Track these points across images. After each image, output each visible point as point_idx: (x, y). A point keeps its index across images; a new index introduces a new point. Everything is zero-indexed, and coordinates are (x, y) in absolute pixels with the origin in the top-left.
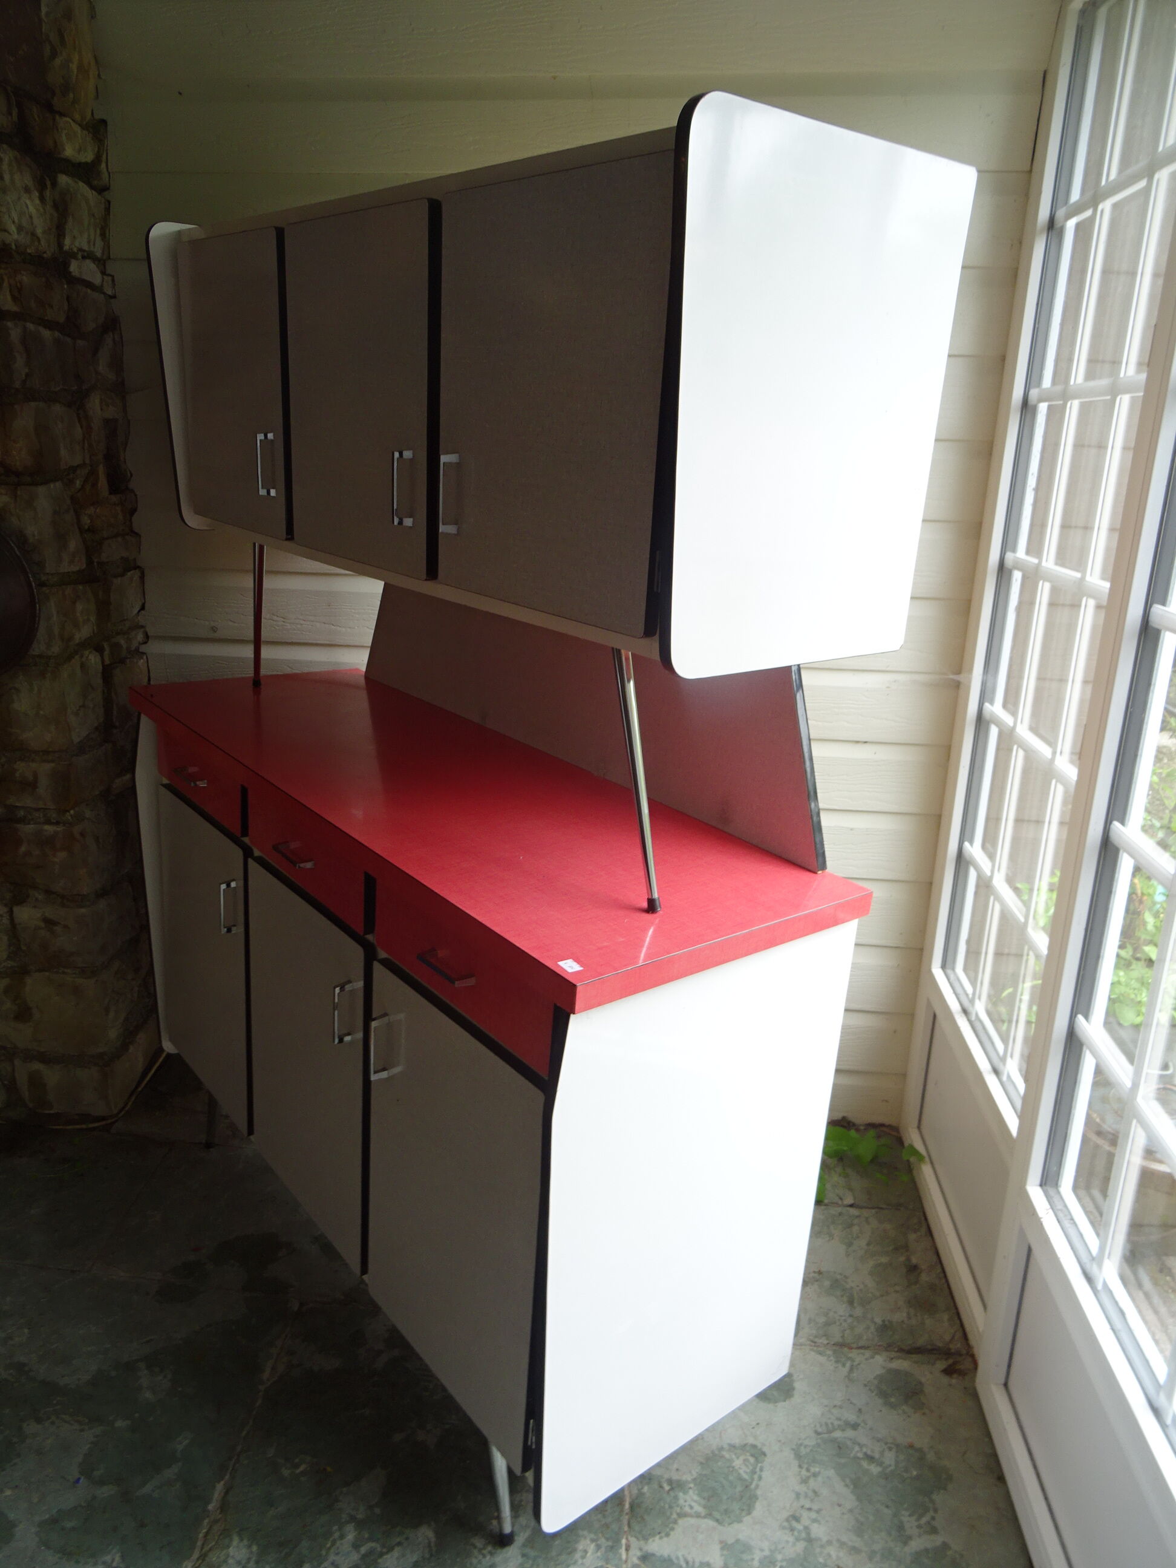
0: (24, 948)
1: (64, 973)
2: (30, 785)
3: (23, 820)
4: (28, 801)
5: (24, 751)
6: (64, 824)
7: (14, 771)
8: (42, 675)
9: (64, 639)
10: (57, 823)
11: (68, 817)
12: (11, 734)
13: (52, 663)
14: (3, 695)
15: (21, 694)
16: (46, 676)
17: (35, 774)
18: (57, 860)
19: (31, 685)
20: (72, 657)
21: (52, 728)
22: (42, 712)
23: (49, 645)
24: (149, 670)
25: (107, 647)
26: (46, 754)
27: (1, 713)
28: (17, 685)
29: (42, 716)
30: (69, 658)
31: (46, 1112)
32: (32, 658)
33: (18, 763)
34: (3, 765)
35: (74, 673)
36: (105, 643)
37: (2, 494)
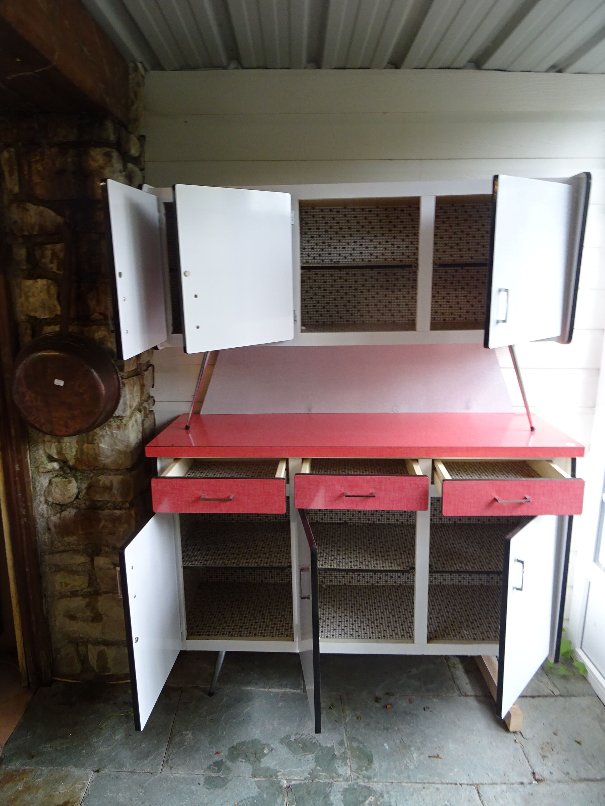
0: (98, 580)
2: (108, 489)
4: (106, 497)
5: (105, 470)
6: (125, 509)
7: (98, 481)
8: (119, 427)
9: (131, 407)
10: (121, 509)
11: (127, 505)
12: (99, 460)
13: (124, 421)
14: (96, 439)
15: (106, 439)
16: (121, 428)
17: (111, 482)
18: (122, 530)
19: (112, 433)
20: (132, 416)
21: (122, 456)
22: (117, 448)
23: (124, 411)
24: (155, 420)
25: (142, 410)
26: (117, 471)
27: (94, 449)
28: (104, 434)
29: (117, 450)
30: (131, 417)
31: (107, 674)
32: (114, 419)
33: (100, 476)
34: (92, 478)
35: (133, 425)
36: (141, 407)
37: (103, 330)
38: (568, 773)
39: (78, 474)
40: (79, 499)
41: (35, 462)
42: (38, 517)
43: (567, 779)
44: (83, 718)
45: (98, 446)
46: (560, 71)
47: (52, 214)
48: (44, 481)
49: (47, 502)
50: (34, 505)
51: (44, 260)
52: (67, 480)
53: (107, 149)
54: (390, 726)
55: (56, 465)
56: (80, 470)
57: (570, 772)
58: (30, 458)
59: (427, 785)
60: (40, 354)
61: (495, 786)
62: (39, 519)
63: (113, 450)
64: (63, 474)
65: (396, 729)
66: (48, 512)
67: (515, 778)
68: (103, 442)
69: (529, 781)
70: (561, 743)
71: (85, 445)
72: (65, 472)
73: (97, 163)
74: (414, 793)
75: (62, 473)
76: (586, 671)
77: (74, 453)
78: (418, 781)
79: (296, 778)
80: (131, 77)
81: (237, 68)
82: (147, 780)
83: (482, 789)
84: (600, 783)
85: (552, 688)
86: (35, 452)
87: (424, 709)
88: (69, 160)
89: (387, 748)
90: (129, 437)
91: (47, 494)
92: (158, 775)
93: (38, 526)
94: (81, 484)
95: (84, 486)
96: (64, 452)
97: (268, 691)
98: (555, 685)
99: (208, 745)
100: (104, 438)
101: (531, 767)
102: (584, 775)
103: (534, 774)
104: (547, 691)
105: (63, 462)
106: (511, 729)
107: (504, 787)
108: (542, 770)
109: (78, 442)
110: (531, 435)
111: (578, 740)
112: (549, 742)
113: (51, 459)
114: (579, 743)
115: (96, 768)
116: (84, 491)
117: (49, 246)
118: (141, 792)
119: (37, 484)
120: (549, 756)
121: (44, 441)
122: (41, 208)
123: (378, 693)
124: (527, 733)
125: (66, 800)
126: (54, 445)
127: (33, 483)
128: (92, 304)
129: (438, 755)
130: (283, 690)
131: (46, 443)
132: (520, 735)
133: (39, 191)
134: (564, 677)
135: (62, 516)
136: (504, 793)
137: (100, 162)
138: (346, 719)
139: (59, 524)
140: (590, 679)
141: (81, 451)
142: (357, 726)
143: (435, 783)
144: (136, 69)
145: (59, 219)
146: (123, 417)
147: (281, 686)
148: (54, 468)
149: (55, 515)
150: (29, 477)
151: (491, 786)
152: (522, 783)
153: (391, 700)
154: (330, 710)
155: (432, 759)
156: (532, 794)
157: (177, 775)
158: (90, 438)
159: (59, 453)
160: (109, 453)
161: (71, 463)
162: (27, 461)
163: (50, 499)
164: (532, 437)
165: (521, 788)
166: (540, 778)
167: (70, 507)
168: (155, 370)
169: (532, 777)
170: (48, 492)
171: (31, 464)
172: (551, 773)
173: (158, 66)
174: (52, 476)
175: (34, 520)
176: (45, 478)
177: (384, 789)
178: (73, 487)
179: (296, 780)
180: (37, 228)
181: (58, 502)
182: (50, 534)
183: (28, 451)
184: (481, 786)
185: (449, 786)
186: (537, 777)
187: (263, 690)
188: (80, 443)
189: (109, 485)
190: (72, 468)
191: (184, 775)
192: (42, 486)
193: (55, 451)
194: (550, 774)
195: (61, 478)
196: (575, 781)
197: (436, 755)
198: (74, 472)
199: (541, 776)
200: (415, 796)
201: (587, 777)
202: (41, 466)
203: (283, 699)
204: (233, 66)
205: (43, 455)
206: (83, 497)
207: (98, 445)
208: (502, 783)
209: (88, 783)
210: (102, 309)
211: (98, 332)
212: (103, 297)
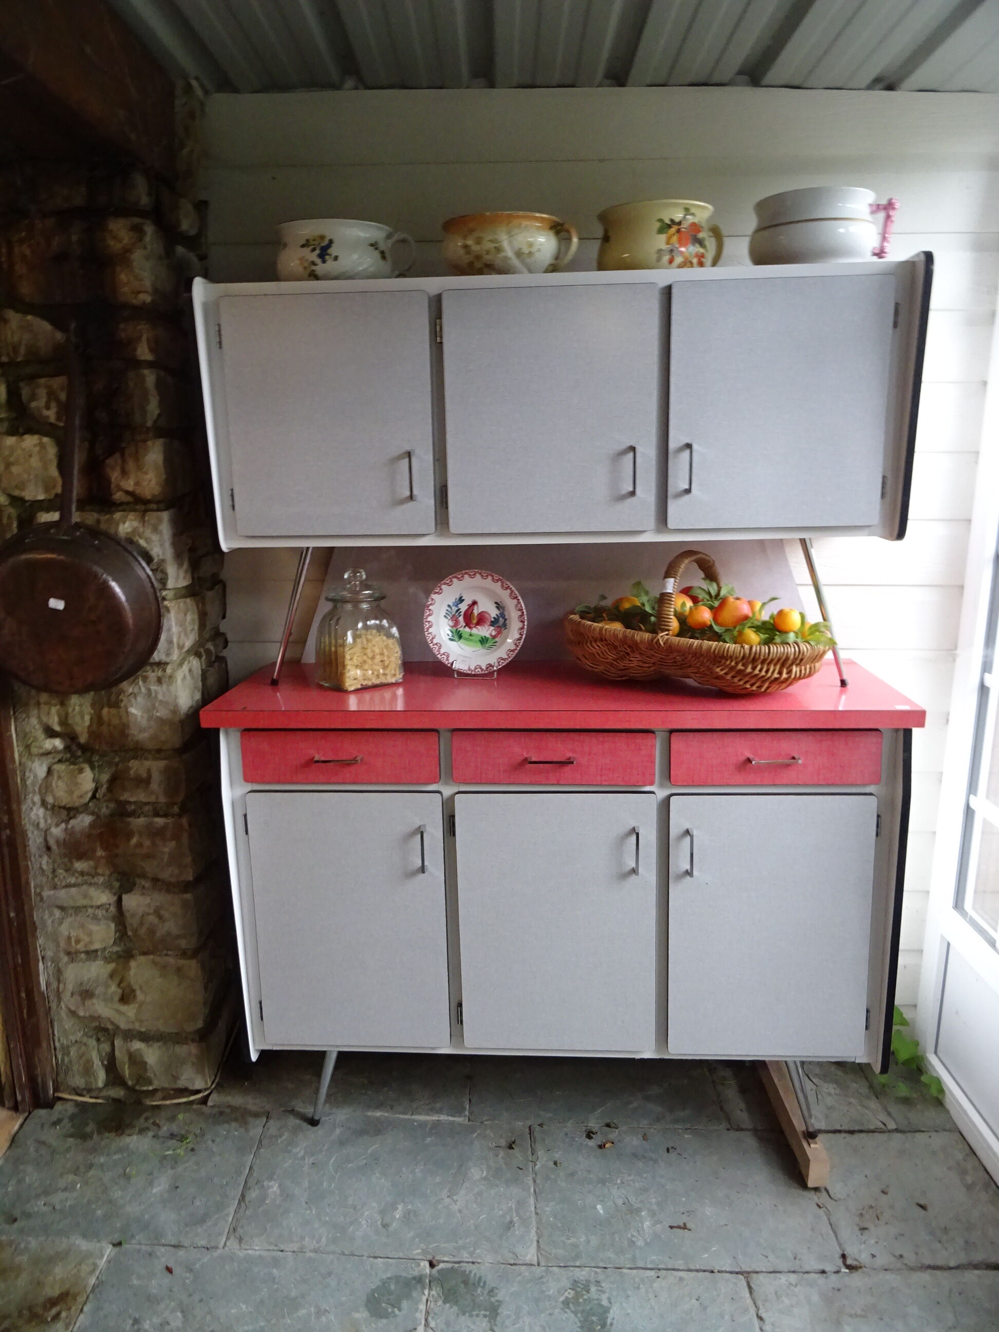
0: (130, 933)
1: (167, 955)
2: (144, 782)
3: (132, 814)
4: (140, 796)
5: (138, 751)
6: (173, 816)
7: (128, 769)
8: (159, 681)
9: (181, 647)
10: (165, 815)
11: (176, 809)
12: (128, 735)
13: (169, 670)
14: (122, 701)
15: (139, 699)
16: (163, 681)
17: (149, 771)
18: (167, 850)
19: (149, 690)
20: (183, 663)
21: (167, 728)
22: (158, 714)
23: (168, 654)
24: (227, 673)
25: (203, 653)
26: (158, 753)
27: (120, 718)
28: (136, 690)
29: (157, 717)
30: (181, 664)
31: (145, 1088)
32: (152, 667)
33: (132, 761)
34: (117, 765)
35: (185, 677)
36: (202, 650)
37: (131, 520)
38: (901, 1256)
39: (96, 758)
40: (98, 799)
41: (25, 737)
42: (30, 829)
43: (899, 1265)
44: (102, 1160)
45: (127, 712)
46: (890, 88)
47: (46, 326)
48: (39, 769)
49: (44, 803)
50: (24, 808)
51: (34, 405)
52: (76, 767)
53: (136, 220)
54: (608, 1176)
55: (58, 743)
56: (98, 751)
57: (905, 1255)
58: (16, 730)
59: (663, 1273)
60: (24, 557)
61: (778, 1275)
62: (33, 833)
63: (150, 718)
64: (70, 758)
65: (619, 1181)
66: (46, 821)
67: (814, 1264)
68: (134, 705)
69: (835, 1269)
70: (892, 1207)
71: (105, 711)
72: (73, 755)
73: (121, 242)
74: (641, 1286)
75: (68, 755)
76: (941, 1091)
77: (87, 723)
78: (649, 1266)
79: (446, 1259)
80: (178, 102)
81: (356, 88)
82: (199, 1260)
83: (756, 1280)
84: (954, 1271)
85: (883, 1117)
86: (24, 720)
87: (668, 1151)
88: (74, 238)
89: (601, 1212)
90: (176, 698)
91: (44, 791)
92: (219, 1252)
93: (30, 843)
94: (99, 775)
95: (105, 777)
96: (70, 722)
97: (409, 1119)
98: (889, 1114)
99: (304, 1204)
100: (135, 698)
101: (840, 1245)
102: (928, 1261)
103: (844, 1256)
104: (875, 1124)
105: (70, 737)
106: (810, 1184)
107: (793, 1278)
108: (858, 1251)
109: (93, 705)
110: (841, 693)
111: (922, 1202)
112: (873, 1205)
113: (50, 733)
114: (923, 1207)
115: (116, 1238)
116: (105, 786)
117: (42, 381)
118: (188, 1278)
119: (27, 774)
120: (872, 1228)
121: (38, 704)
122: (29, 317)
123: (593, 1124)
124: (837, 1189)
125: (63, 1290)
126: (54, 710)
127: (21, 771)
128: (115, 475)
129: (685, 1224)
130: (435, 1118)
131: (42, 706)
132: (824, 1194)
133: (26, 289)
134: (906, 1101)
135: (70, 826)
136: (792, 1288)
137: (126, 241)
138: (535, 1165)
139: (65, 840)
140: (948, 1105)
141: (98, 719)
142: (553, 1176)
143: (678, 1270)
144: (189, 89)
145: (59, 336)
146: (166, 664)
147: (433, 1111)
148: (55, 747)
149: (57, 825)
150: (14, 762)
151: (770, 1275)
152: (823, 1272)
153: (613, 1135)
154: (511, 1151)
155: (674, 1230)
156: (839, 1290)
157: (250, 1252)
158: (113, 698)
159: (64, 722)
160: (144, 723)
161: (83, 739)
162: (11, 736)
163: (50, 800)
164: (844, 697)
165: (821, 1279)
166: (855, 1263)
167: (82, 812)
168: (228, 590)
169: (840, 1262)
170: (47, 787)
171: (17, 741)
172: (873, 1256)
173: (226, 84)
174: (53, 761)
175: (24, 833)
176: (41, 765)
177: (592, 1279)
178: (87, 780)
179: (447, 1262)
180: (23, 350)
181: (63, 804)
182: (49, 857)
183: (13, 720)
184: (754, 1275)
185: (701, 1274)
186: (849, 1262)
187: (402, 1116)
188: (97, 706)
189: (144, 775)
190: (84, 748)
191: (262, 1253)
192: (35, 776)
193: (56, 719)
194: (871, 1256)
195: (68, 763)
196: (912, 1269)
197: (682, 1225)
198: (88, 754)
199: (856, 1260)
200: (643, 1290)
201: (932, 1263)
202: (34, 744)
203: (433, 1131)
204: (350, 83)
205: (37, 727)
206: (104, 795)
207: (127, 709)
208: (789, 1272)
209: (102, 1263)
210: (129, 485)
211: (124, 523)
212: (131, 465)
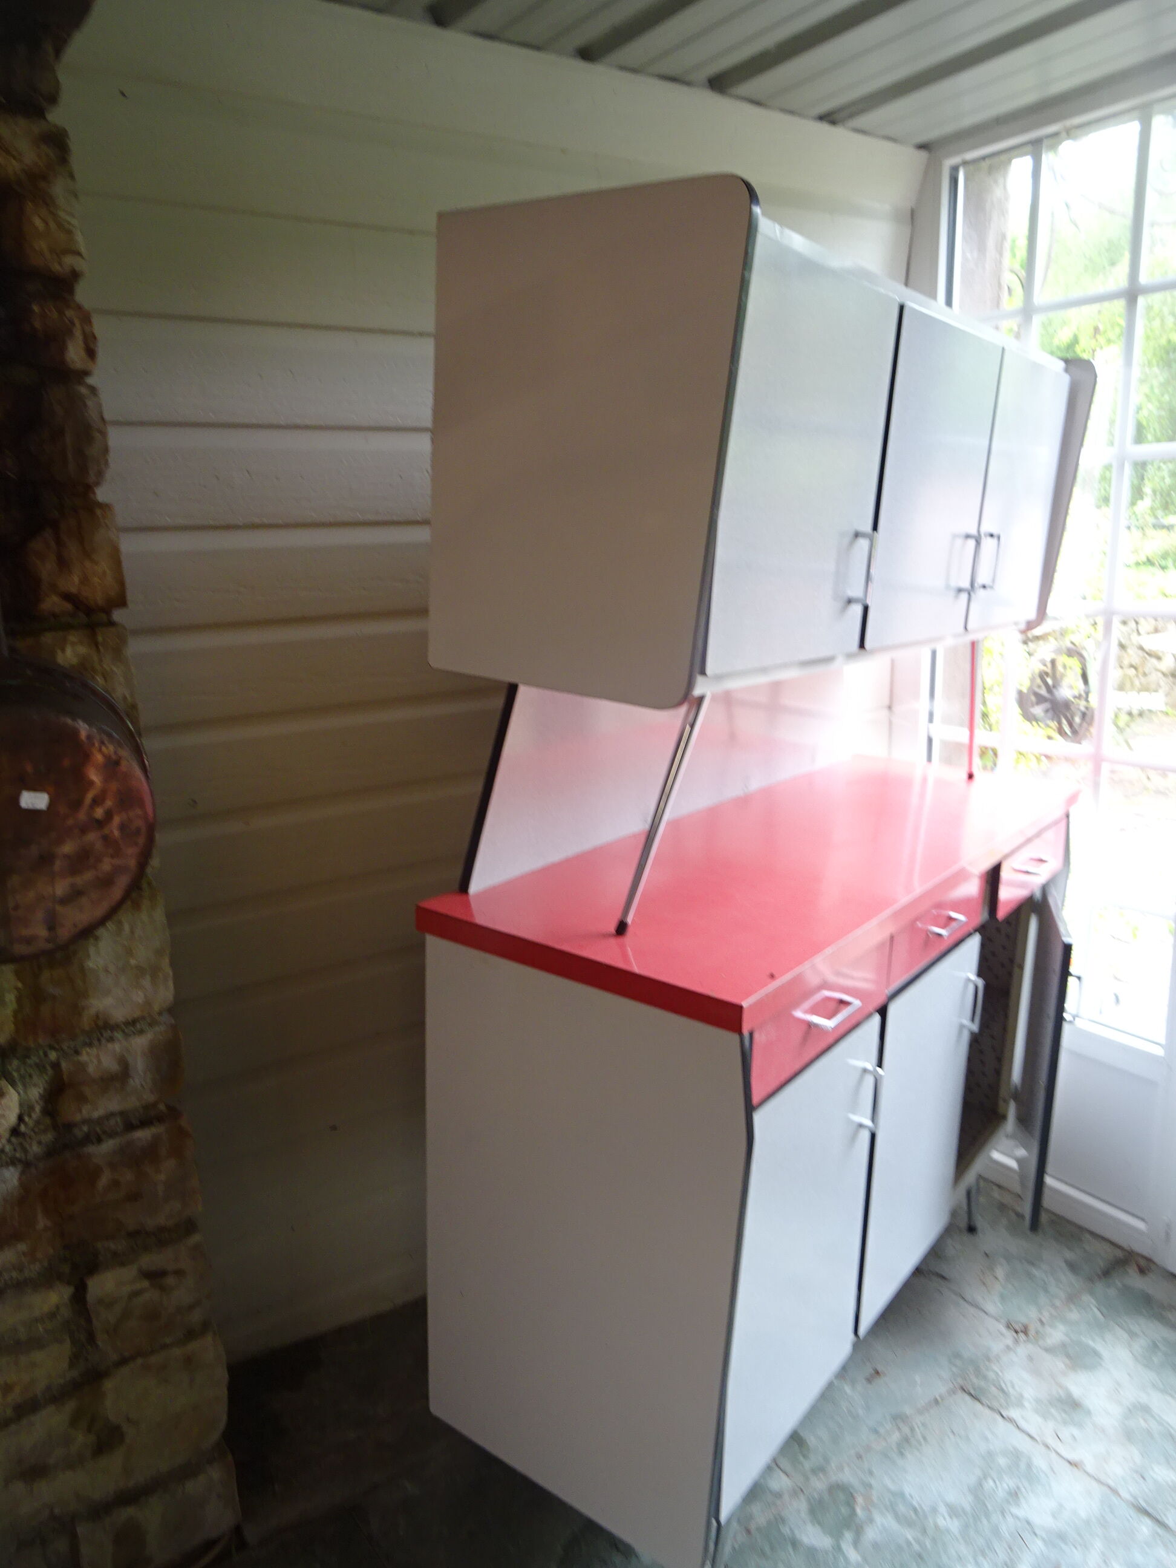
0: (100, 1339)
3: (88, 1140)
4: (112, 1104)
5: (98, 1031)
6: (160, 1120)
7: (82, 1067)
8: (135, 905)
10: (152, 1123)
11: (161, 1108)
12: (82, 1009)
14: (75, 952)
15: (102, 943)
16: (141, 905)
17: (123, 1058)
18: (162, 1177)
19: (120, 923)
22: (133, 961)
27: (71, 980)
33: (86, 1052)
34: (56, 1065)
37: (73, 644)
39: (13, 1064)
40: (23, 1135)
45: (84, 967)
46: (833, 123)
63: (121, 972)
68: (94, 954)
71: (46, 976)
77: (12, 1007)
94: (28, 1092)
95: (35, 1093)
100: (95, 944)
116: (38, 1109)
128: (46, 568)
141: (31, 995)
160: (111, 980)
161: (3, 1038)
178: (8, 1106)
188: (32, 973)
189: (116, 1068)
206: (36, 1125)
207: (83, 962)
210: (72, 583)
211: (63, 650)
212: (73, 549)
